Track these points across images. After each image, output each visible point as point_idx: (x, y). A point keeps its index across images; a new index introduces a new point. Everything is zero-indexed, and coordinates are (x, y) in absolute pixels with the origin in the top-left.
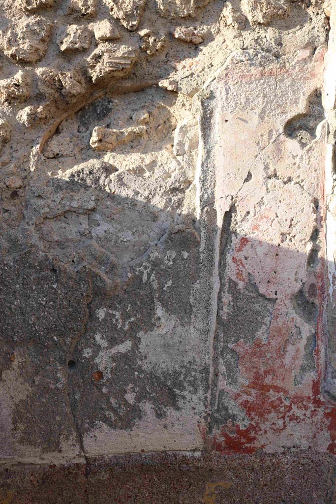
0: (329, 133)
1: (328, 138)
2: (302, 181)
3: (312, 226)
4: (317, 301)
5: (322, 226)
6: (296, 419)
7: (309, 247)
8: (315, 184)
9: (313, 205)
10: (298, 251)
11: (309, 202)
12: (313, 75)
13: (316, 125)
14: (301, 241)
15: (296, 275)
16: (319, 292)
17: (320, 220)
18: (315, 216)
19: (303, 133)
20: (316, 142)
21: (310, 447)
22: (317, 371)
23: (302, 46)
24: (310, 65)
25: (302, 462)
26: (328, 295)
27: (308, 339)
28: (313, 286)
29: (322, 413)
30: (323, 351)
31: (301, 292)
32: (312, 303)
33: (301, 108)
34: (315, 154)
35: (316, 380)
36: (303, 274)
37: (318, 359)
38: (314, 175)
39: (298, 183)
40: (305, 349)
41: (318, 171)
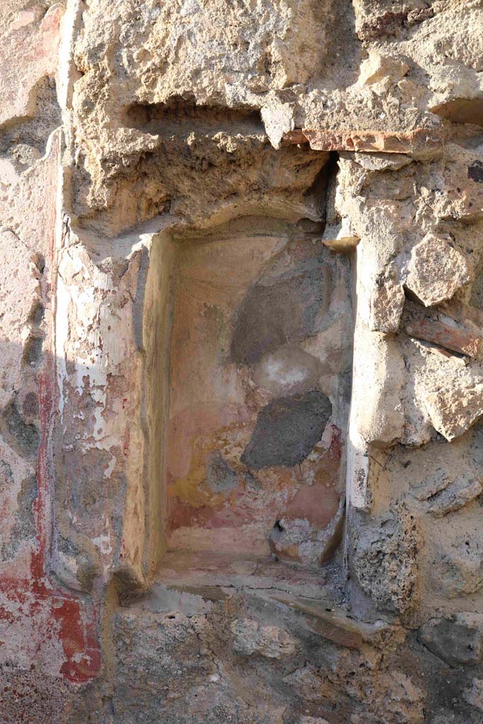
0: (64, 147)
1: (62, 156)
2: (17, 226)
3: (31, 299)
4: (38, 423)
5: (49, 300)
6: (7, 617)
7: (26, 333)
8: (39, 231)
9: (33, 265)
10: (7, 340)
11: (26, 262)
12: (41, 53)
13: (47, 134)
14: (13, 323)
15: (4, 378)
16: (41, 406)
17: (45, 290)
18: (36, 283)
19: (22, 149)
20: (42, 162)
21: (33, 667)
22: (38, 538)
23: (22, 6)
24: (35, 37)
25: (19, 691)
26: (56, 413)
27: (25, 484)
28: (31, 397)
29: (48, 609)
30: (47, 504)
31: (12, 405)
32: (32, 425)
33: (19, 107)
34: (38, 182)
35: (37, 553)
36: (15, 377)
37: (39, 518)
38: (37, 216)
39: (10, 229)
40: (20, 499)
41: (44, 211)
